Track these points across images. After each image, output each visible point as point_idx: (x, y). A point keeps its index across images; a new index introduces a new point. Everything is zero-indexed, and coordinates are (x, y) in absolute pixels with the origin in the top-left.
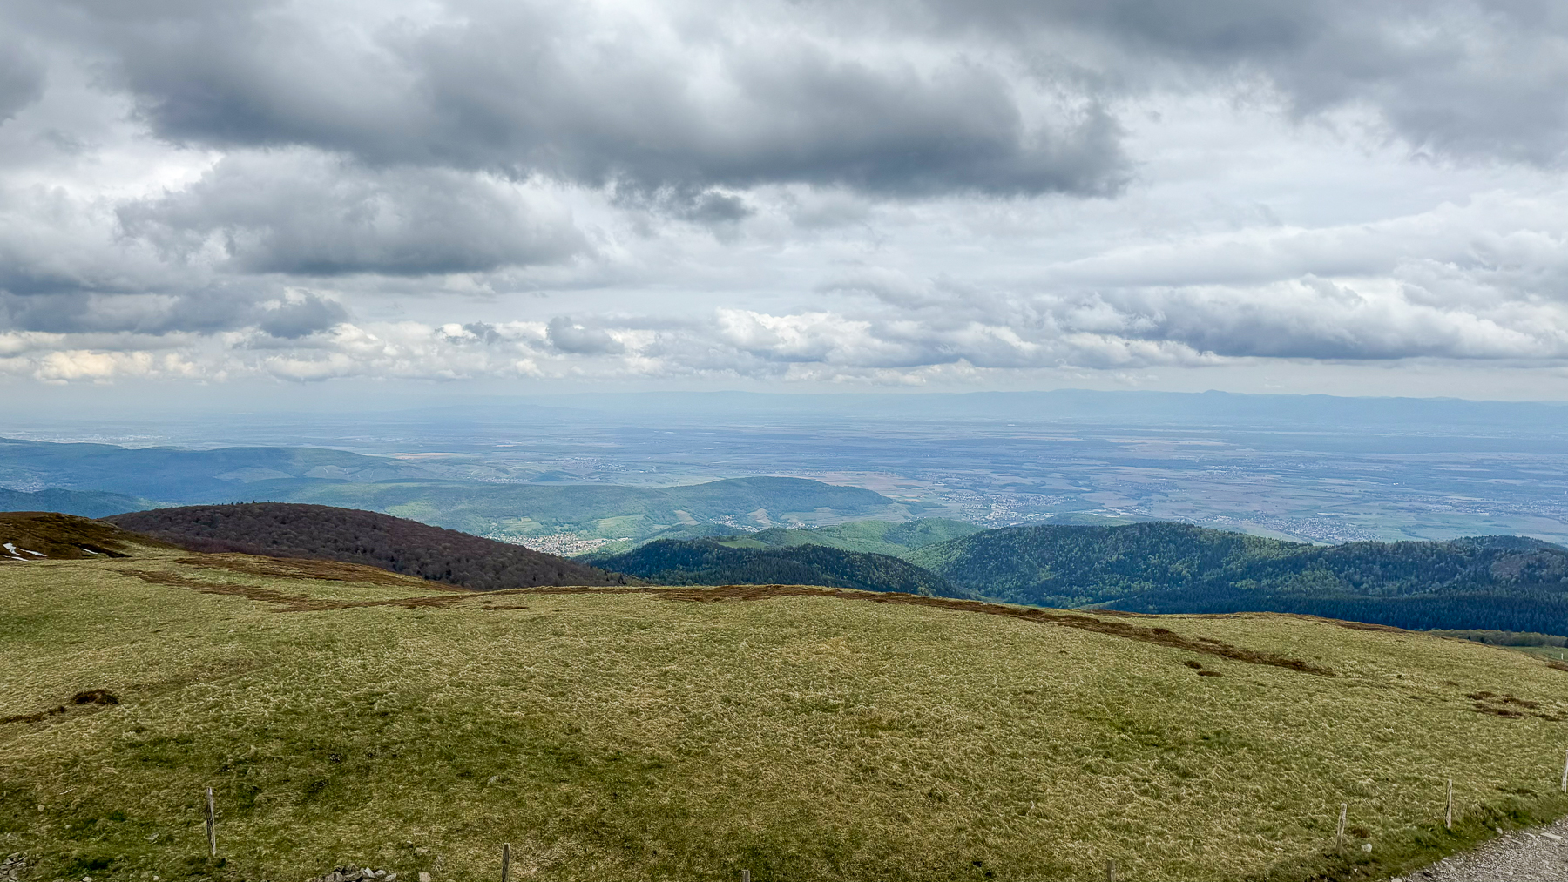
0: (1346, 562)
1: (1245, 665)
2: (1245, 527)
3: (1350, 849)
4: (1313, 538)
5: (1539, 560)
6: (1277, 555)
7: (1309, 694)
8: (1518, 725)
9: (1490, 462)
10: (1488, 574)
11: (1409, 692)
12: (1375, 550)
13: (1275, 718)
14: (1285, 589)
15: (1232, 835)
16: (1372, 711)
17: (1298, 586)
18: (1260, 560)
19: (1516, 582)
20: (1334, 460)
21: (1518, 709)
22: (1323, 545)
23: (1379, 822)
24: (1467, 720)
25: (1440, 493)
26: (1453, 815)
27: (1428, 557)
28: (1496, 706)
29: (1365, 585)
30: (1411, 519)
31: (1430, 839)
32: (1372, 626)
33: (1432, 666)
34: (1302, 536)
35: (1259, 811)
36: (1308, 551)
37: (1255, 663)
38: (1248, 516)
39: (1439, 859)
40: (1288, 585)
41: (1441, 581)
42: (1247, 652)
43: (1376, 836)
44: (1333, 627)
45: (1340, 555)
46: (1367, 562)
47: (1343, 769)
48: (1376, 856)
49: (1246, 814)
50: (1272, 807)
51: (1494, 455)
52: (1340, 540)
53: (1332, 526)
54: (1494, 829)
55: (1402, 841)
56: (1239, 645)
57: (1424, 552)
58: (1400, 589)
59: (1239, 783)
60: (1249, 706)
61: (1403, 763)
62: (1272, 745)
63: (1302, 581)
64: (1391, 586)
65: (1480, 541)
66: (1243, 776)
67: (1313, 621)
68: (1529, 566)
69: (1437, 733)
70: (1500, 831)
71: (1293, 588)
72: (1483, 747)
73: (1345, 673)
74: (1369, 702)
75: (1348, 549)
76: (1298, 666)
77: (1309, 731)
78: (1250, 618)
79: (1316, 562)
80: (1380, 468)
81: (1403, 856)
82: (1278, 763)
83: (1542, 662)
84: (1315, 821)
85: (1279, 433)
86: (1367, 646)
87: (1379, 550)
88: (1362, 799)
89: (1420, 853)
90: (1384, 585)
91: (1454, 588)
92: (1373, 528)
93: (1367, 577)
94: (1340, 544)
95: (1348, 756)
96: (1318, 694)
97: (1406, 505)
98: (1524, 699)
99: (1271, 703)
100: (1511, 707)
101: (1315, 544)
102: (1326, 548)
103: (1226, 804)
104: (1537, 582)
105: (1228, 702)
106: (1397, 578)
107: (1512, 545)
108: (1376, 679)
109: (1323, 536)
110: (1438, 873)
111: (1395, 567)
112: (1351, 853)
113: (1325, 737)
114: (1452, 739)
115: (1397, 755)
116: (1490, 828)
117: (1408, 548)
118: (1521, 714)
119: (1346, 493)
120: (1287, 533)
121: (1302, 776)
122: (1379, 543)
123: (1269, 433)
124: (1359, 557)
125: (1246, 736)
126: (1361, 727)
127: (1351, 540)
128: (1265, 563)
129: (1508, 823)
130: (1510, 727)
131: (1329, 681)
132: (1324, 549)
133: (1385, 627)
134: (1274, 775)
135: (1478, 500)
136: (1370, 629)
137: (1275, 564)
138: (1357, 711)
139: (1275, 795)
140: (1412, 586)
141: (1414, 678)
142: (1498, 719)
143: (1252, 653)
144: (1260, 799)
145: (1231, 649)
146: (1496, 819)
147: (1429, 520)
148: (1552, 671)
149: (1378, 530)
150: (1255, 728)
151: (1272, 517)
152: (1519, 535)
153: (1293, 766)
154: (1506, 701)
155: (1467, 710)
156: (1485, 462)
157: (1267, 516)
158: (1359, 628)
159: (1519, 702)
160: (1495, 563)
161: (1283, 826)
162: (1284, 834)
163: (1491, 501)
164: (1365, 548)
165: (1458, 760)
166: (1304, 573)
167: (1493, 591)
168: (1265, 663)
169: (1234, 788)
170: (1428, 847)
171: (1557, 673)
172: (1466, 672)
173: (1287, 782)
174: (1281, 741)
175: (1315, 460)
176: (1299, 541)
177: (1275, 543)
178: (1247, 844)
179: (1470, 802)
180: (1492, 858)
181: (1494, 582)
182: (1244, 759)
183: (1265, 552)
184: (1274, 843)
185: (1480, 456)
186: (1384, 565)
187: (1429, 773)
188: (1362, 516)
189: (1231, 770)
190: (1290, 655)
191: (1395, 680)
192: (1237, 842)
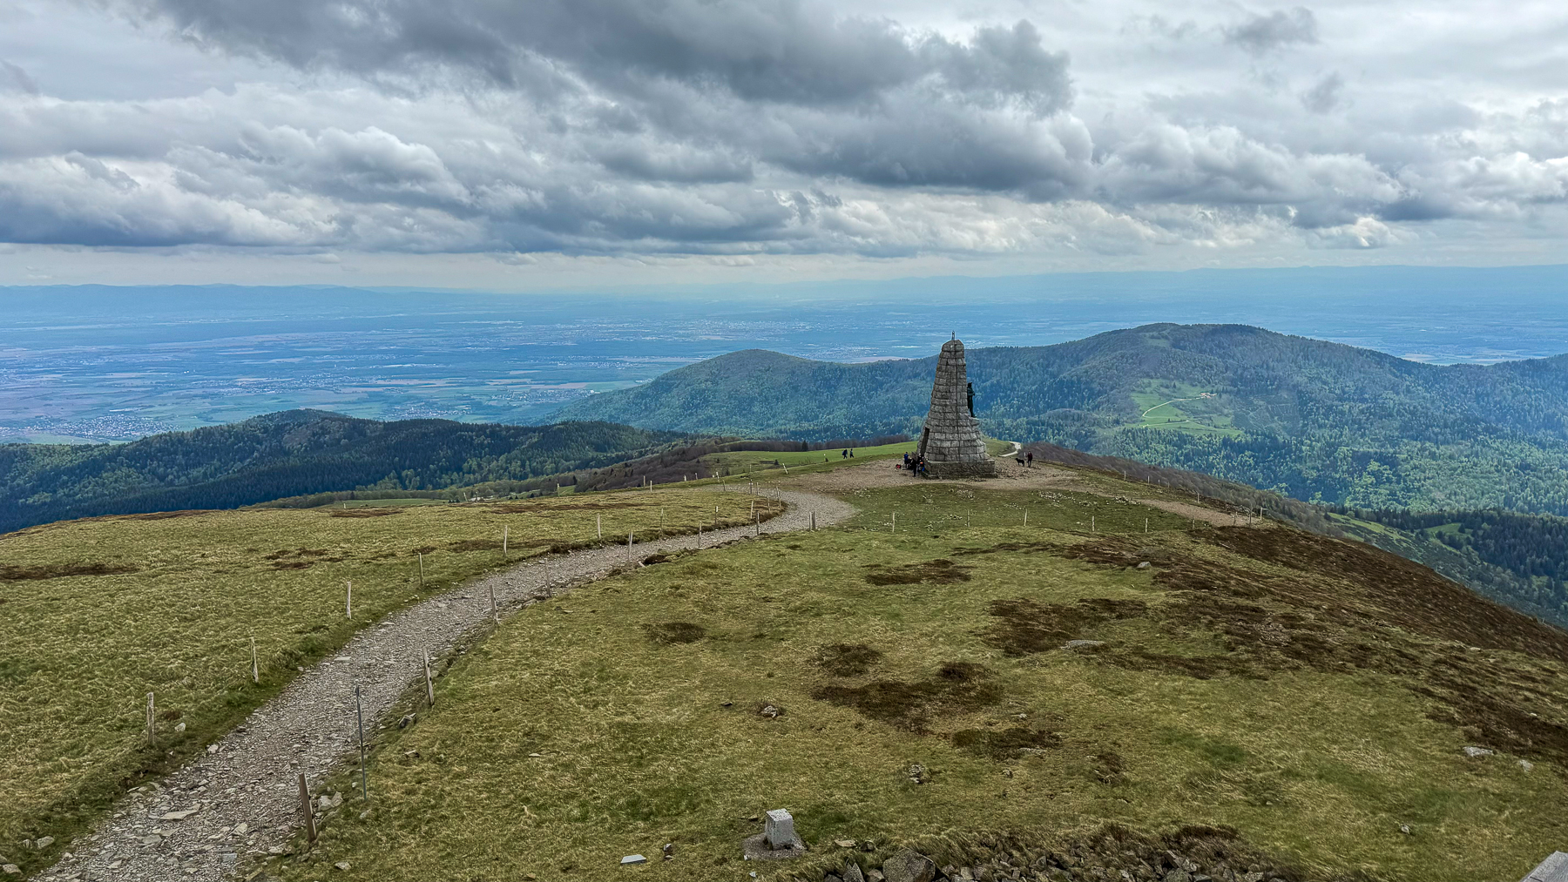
0: (147, 456)
1: (35, 584)
2: (27, 436)
3: (164, 735)
4: (109, 438)
5: (322, 428)
6: (71, 461)
7: (110, 595)
8: (310, 572)
9: (270, 344)
10: (282, 447)
11: (214, 568)
12: (175, 440)
13: (72, 629)
14: (86, 495)
15: (30, 768)
16: (178, 596)
17: (99, 490)
18: (52, 469)
19: (306, 450)
20: (118, 353)
21: (311, 559)
22: (120, 443)
23: (191, 699)
24: (267, 579)
25: (229, 377)
26: (259, 669)
27: (227, 439)
28: (292, 561)
29: (170, 477)
30: (206, 405)
31: (241, 697)
32: (173, 513)
33: (233, 539)
34: (95, 437)
35: (62, 731)
36: (105, 452)
37: (47, 578)
38: (30, 423)
39: (250, 713)
40: (87, 490)
41: (241, 460)
42: (36, 568)
43: (189, 713)
44: (133, 523)
45: (140, 450)
46: (170, 454)
47: (151, 659)
48: (190, 732)
49: (46, 741)
50: (76, 723)
51: (273, 337)
52: (138, 435)
53: (128, 422)
54: (296, 669)
55: (214, 709)
56: (25, 564)
57: (222, 435)
58: (205, 474)
59: (36, 711)
60: (41, 625)
61: (211, 636)
62: (72, 658)
63: (104, 484)
64: (195, 473)
65: (270, 417)
66: (39, 702)
67: (110, 521)
68: (314, 435)
69: (240, 599)
70: (301, 669)
71: (94, 493)
72: (283, 600)
73: (148, 565)
74: (174, 587)
75: (147, 443)
76: (98, 570)
77: (113, 633)
78: (38, 532)
79: (116, 462)
80: (169, 357)
81: (217, 722)
82: (80, 675)
83: (327, 514)
84: (125, 721)
85: (53, 328)
86: (168, 534)
87: (179, 440)
88: (173, 683)
89: (233, 714)
90: (189, 474)
91: (254, 465)
92: (170, 419)
93: (172, 468)
94: (138, 439)
95: (156, 645)
96: (120, 593)
97: (200, 392)
98: (314, 549)
99: (68, 616)
100: (304, 558)
101: (112, 443)
102: (124, 445)
103: (20, 739)
104: (322, 447)
105: (15, 628)
106: (200, 464)
107: (296, 418)
108: (181, 563)
109: (116, 434)
110: (251, 726)
111: (197, 454)
112: (165, 739)
113: (130, 633)
114: (255, 600)
115: (204, 630)
116: (292, 669)
117: (205, 434)
118: (312, 563)
119: (137, 387)
120: (79, 436)
121: (107, 680)
122: (177, 433)
123: (41, 328)
124: (160, 450)
125: (39, 658)
126: (167, 613)
127: (149, 434)
128: (58, 472)
129: (307, 660)
130: (304, 576)
131: (133, 576)
132: (121, 447)
133: (187, 512)
134: (76, 689)
135: (264, 380)
136: (171, 517)
137: (70, 471)
138: (162, 599)
139: (79, 710)
140: (216, 469)
141: (216, 554)
142: (294, 572)
143: (41, 568)
144: (62, 719)
145: (16, 570)
146: (297, 660)
147: (223, 404)
148: (336, 519)
149: (176, 420)
150: (50, 647)
151: (59, 421)
152: (302, 408)
153: (97, 673)
154: (300, 554)
155: (268, 570)
156: (266, 344)
157: (53, 420)
158: (161, 518)
159: (310, 553)
160: (287, 436)
161: (90, 738)
162: (92, 746)
163: (275, 379)
164: (165, 440)
165: (261, 618)
166: (104, 475)
167: (288, 461)
168: (59, 575)
169: (29, 718)
170: (239, 705)
171: (340, 520)
172: (264, 537)
173: (91, 692)
174: (82, 652)
175: (98, 355)
176: (93, 443)
177: (66, 449)
178: (50, 771)
179: (273, 652)
180: (297, 694)
181: (287, 453)
182: (39, 683)
183: (56, 460)
184: (81, 759)
185: (261, 338)
186: (186, 454)
187: (236, 637)
188: (157, 408)
189: (24, 699)
190: (87, 560)
191: (200, 560)
192: (37, 774)
